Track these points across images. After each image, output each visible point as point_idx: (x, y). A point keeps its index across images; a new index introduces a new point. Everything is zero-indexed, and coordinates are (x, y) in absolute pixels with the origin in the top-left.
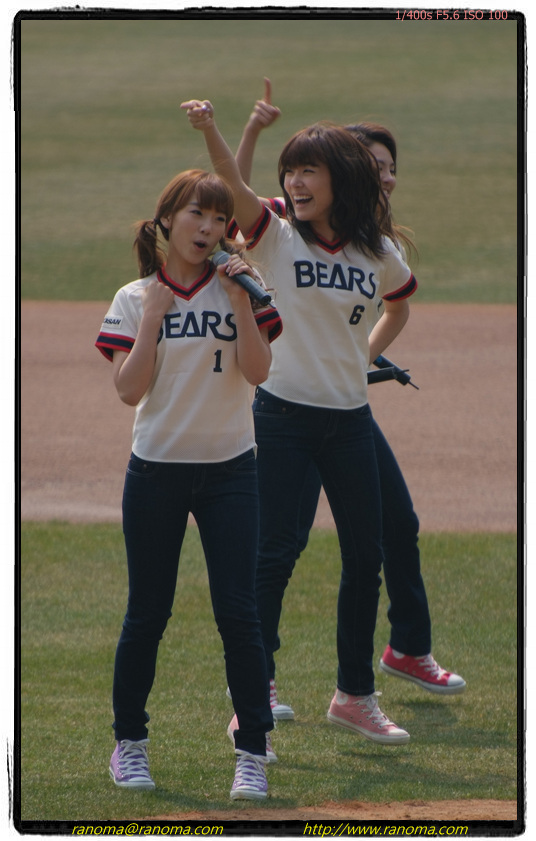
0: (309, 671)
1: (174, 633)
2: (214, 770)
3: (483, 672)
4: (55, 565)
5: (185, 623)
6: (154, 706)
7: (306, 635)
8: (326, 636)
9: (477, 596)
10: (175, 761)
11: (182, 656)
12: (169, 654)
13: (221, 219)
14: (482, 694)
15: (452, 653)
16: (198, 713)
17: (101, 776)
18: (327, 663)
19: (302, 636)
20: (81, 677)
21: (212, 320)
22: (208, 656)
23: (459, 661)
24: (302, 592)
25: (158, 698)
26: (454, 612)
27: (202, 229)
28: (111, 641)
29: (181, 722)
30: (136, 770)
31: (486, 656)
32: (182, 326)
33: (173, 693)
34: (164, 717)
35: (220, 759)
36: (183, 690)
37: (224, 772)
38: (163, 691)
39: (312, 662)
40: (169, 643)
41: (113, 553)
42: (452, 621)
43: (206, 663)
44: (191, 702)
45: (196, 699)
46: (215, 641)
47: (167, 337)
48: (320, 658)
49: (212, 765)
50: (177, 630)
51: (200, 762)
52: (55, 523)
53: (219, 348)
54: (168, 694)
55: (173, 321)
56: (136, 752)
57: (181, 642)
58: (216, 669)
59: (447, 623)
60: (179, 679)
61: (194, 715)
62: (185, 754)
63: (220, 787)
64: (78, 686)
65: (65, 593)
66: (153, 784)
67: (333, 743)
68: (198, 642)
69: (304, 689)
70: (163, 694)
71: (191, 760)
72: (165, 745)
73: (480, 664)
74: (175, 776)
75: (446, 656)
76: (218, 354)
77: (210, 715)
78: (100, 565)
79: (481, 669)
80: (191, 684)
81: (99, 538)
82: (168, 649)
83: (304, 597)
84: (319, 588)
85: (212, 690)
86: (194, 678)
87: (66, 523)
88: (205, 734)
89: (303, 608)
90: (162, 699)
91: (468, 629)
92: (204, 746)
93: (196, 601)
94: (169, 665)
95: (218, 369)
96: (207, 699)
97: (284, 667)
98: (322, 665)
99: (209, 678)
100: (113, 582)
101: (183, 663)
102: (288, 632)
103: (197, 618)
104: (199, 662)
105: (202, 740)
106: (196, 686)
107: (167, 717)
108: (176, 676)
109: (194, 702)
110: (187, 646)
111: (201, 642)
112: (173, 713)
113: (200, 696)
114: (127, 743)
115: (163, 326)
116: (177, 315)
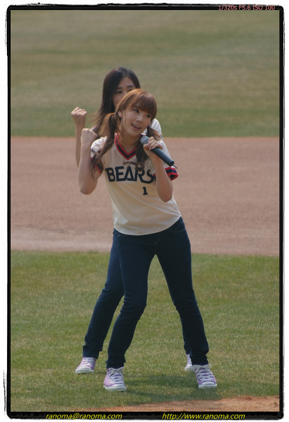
0: (224, 329)
1: (153, 309)
2: (175, 380)
4: (91, 274)
5: (159, 304)
6: (143, 347)
7: (222, 310)
8: (232, 310)
10: (154, 375)
11: (157, 321)
12: (150, 320)
13: (149, 116)
16: (166, 350)
18: (232, 324)
19: (220, 310)
21: (140, 172)
24: (220, 288)
25: (145, 342)
27: (137, 120)
29: (158, 355)
30: (117, 381)
32: (124, 174)
33: (153, 340)
34: (148, 353)
36: (158, 338)
38: (147, 339)
39: (225, 324)
43: (170, 325)
44: (162, 345)
45: (165, 343)
46: (175, 313)
47: (117, 181)
48: (229, 322)
50: (155, 307)
51: (167, 376)
52: (91, 252)
53: (144, 186)
54: (150, 341)
55: (120, 171)
56: (117, 373)
57: (157, 314)
58: (175, 328)
61: (164, 352)
62: (159, 372)
65: (96, 289)
69: (221, 337)
70: (148, 341)
71: (162, 374)
72: (149, 367)
80: (162, 336)
82: (150, 317)
83: (221, 290)
84: (229, 285)
85: (173, 338)
86: (164, 332)
87: (96, 253)
88: (170, 361)
89: (220, 295)
92: (169, 368)
94: (151, 326)
95: (145, 194)
96: (170, 344)
97: (211, 326)
98: (230, 326)
99: (171, 332)
102: (212, 308)
103: (165, 301)
104: (166, 324)
105: (168, 364)
106: (165, 336)
107: (150, 353)
108: (154, 331)
109: (164, 345)
110: (160, 316)
111: (167, 314)
112: (153, 350)
113: (167, 341)
114: (112, 370)
115: (115, 173)
116: (122, 168)
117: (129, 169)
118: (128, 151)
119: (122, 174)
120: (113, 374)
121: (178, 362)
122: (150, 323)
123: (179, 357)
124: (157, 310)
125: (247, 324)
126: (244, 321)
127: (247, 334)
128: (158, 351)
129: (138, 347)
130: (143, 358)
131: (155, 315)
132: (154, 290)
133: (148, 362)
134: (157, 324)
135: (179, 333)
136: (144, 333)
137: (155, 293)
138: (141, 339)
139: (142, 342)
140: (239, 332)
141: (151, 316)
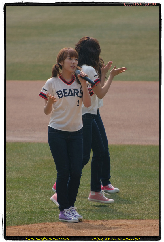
1: (37, 173)
2: (48, 211)
3: (123, 184)
6: (31, 193)
9: (121, 163)
10: (37, 209)
12: (35, 179)
13: (76, 59)
14: (123, 190)
15: (114, 178)
16: (43, 195)
17: (16, 213)
23: (117, 181)
25: (32, 191)
26: (115, 167)
28: (19, 175)
31: (124, 179)
32: (68, 93)
33: (36, 190)
34: (34, 197)
35: (50, 208)
36: (39, 189)
37: (51, 212)
41: (20, 150)
42: (114, 170)
43: (45, 181)
45: (43, 191)
47: (65, 96)
49: (47, 210)
50: (37, 172)
51: (44, 209)
54: (35, 190)
57: (39, 176)
59: (113, 170)
61: (42, 196)
62: (40, 207)
63: (50, 216)
67: (81, 204)
70: (34, 190)
71: (41, 208)
72: (34, 204)
73: (122, 182)
74: (37, 213)
75: (113, 179)
77: (47, 196)
78: (16, 154)
79: (123, 183)
80: (41, 187)
81: (16, 146)
82: (35, 177)
85: (47, 189)
91: (119, 172)
92: (45, 205)
93: (43, 164)
95: (78, 106)
96: (46, 191)
99: (46, 185)
100: (19, 159)
101: (39, 181)
103: (43, 169)
104: (43, 181)
105: (45, 203)
106: (43, 188)
107: (35, 196)
108: (37, 185)
109: (42, 192)
110: (40, 177)
111: (44, 175)
112: (36, 195)
113: (44, 190)
115: (63, 93)
116: (66, 90)
117: (70, 90)
118: (69, 81)
119: (67, 93)
122: (35, 180)
124: (39, 174)
125: (87, 181)
126: (86, 180)
127: (87, 186)
128: (39, 196)
129: (29, 193)
130: (31, 200)
131: (38, 176)
132: (37, 163)
133: (34, 202)
134: (38, 181)
136: (31, 186)
137: (38, 164)
138: (30, 189)
139: (30, 191)
140: (83, 185)
141: (36, 177)
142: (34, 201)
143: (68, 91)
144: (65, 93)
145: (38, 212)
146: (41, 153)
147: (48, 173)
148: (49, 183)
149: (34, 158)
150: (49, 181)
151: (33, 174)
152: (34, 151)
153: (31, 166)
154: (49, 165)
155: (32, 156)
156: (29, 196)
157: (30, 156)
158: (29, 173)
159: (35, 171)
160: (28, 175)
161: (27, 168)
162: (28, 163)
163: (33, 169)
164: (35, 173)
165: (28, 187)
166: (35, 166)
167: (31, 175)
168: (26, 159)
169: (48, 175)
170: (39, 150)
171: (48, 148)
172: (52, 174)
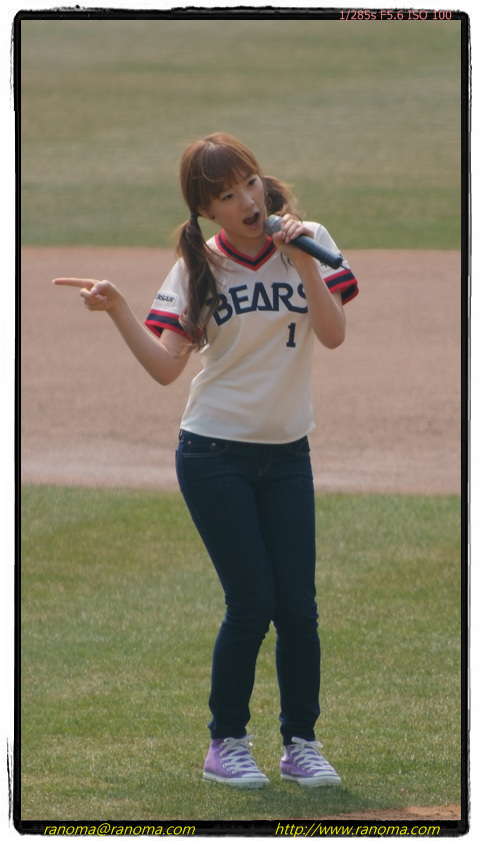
1: (370, 612)
2: (414, 763)
5: (381, 601)
6: (348, 692)
10: (371, 753)
11: (378, 637)
12: (364, 635)
16: (396, 700)
20: (268, 661)
21: (283, 292)
22: (408, 637)
25: (352, 683)
29: (379, 710)
30: (245, 766)
32: (251, 298)
33: (370, 678)
34: (359, 705)
36: (380, 674)
38: (357, 676)
40: (365, 622)
43: (404, 645)
44: (389, 689)
45: (395, 684)
47: (238, 313)
49: (412, 756)
50: (373, 608)
51: (399, 754)
53: (293, 321)
54: (364, 679)
55: (240, 294)
56: (241, 749)
57: (377, 622)
60: (375, 663)
61: (392, 702)
64: (265, 670)
66: (267, 780)
68: (396, 622)
70: (358, 679)
71: (388, 752)
72: (360, 735)
74: (371, 770)
76: (292, 327)
80: (388, 668)
82: (363, 630)
85: (411, 674)
86: (392, 661)
88: (404, 722)
90: (356, 684)
92: (403, 737)
93: (394, 576)
94: (364, 648)
95: (291, 344)
96: (406, 685)
99: (408, 661)
101: (379, 644)
103: (395, 596)
104: (397, 644)
105: (401, 729)
106: (394, 670)
107: (363, 704)
108: (372, 659)
109: (392, 688)
110: (384, 626)
111: (399, 622)
112: (369, 700)
113: (399, 681)
114: (229, 742)
115: (230, 302)
116: (244, 288)
117: (259, 288)
118: (253, 254)
119: (245, 299)
120: (232, 751)
121: (423, 724)
122: (363, 642)
123: (425, 714)
124: (378, 615)
128: (380, 701)
129: (338, 692)
130: (349, 716)
131: (375, 625)
132: (373, 573)
133: (359, 725)
135: (424, 663)
136: (350, 663)
137: (374, 578)
138: (344, 676)
139: (345, 682)
141: (366, 627)
142: (359, 721)
143: (249, 293)
144: (237, 301)
145: (375, 766)
146: (386, 535)
147: (414, 613)
148: (416, 652)
149: (360, 554)
150: (418, 644)
151: (354, 618)
152: (359, 526)
153: (348, 586)
154: (418, 582)
155: (352, 546)
156: (339, 704)
157: (342, 545)
158: (339, 613)
159: (365, 605)
160: (335, 619)
161: (332, 594)
162: (335, 573)
163: (356, 598)
164: (363, 612)
165: (336, 666)
166: (362, 586)
167: (348, 620)
168: (328, 557)
169: (415, 621)
170: (380, 523)
171: (413, 515)
172: (428, 617)
